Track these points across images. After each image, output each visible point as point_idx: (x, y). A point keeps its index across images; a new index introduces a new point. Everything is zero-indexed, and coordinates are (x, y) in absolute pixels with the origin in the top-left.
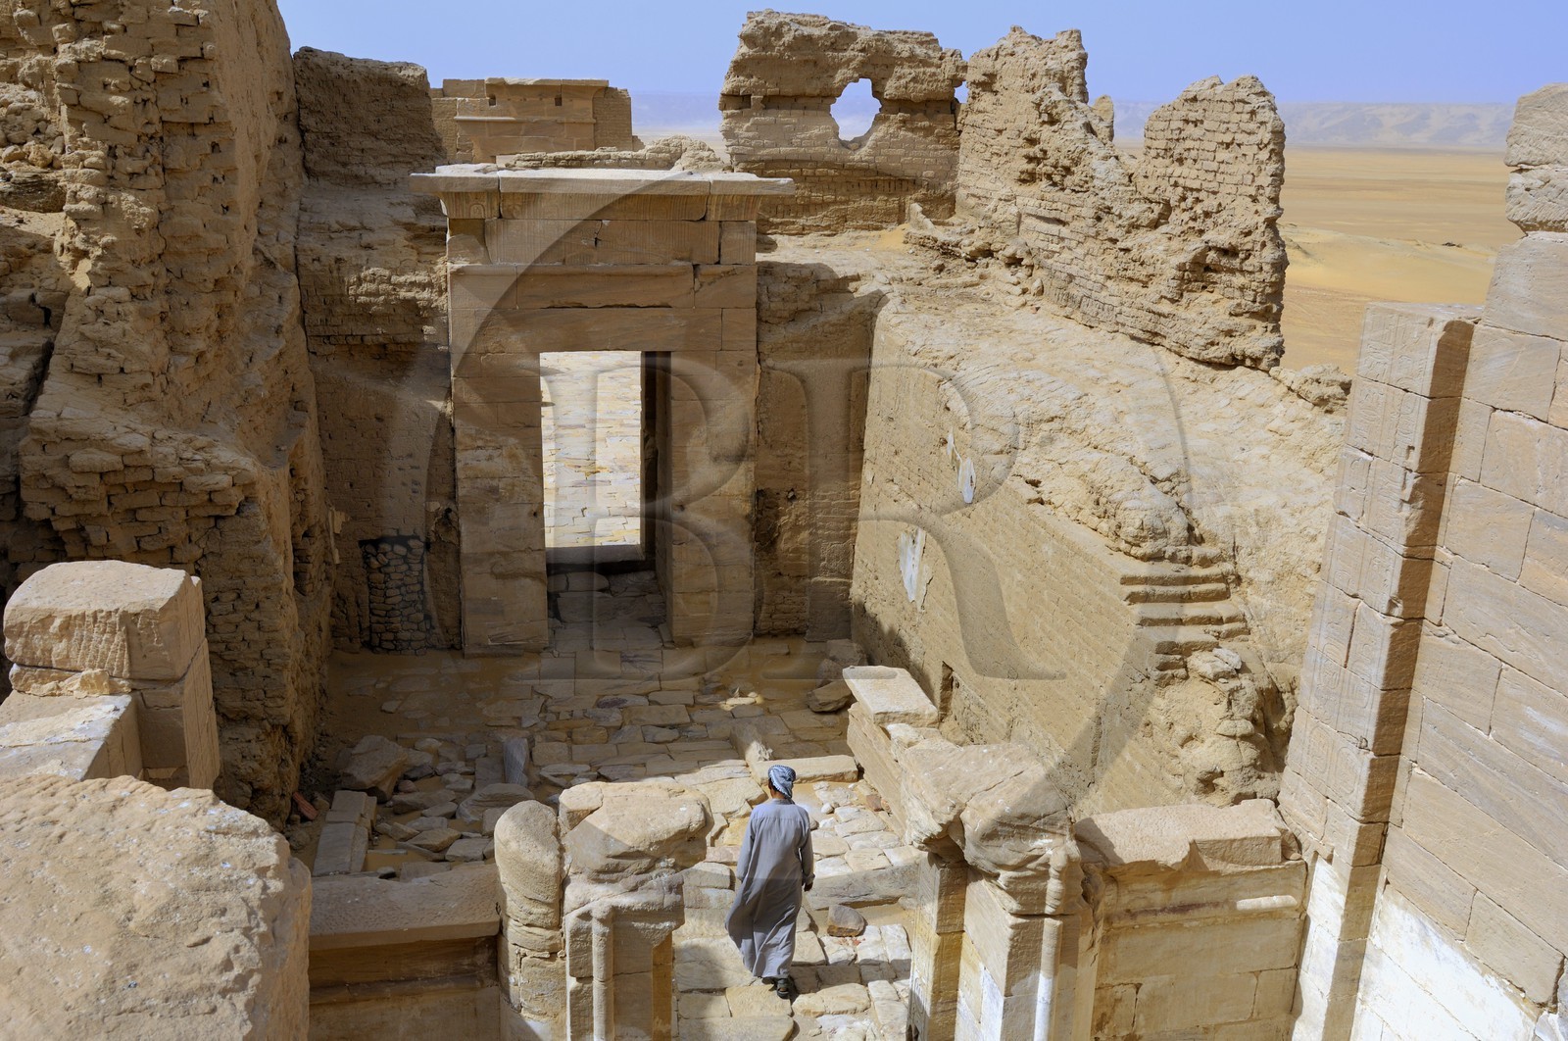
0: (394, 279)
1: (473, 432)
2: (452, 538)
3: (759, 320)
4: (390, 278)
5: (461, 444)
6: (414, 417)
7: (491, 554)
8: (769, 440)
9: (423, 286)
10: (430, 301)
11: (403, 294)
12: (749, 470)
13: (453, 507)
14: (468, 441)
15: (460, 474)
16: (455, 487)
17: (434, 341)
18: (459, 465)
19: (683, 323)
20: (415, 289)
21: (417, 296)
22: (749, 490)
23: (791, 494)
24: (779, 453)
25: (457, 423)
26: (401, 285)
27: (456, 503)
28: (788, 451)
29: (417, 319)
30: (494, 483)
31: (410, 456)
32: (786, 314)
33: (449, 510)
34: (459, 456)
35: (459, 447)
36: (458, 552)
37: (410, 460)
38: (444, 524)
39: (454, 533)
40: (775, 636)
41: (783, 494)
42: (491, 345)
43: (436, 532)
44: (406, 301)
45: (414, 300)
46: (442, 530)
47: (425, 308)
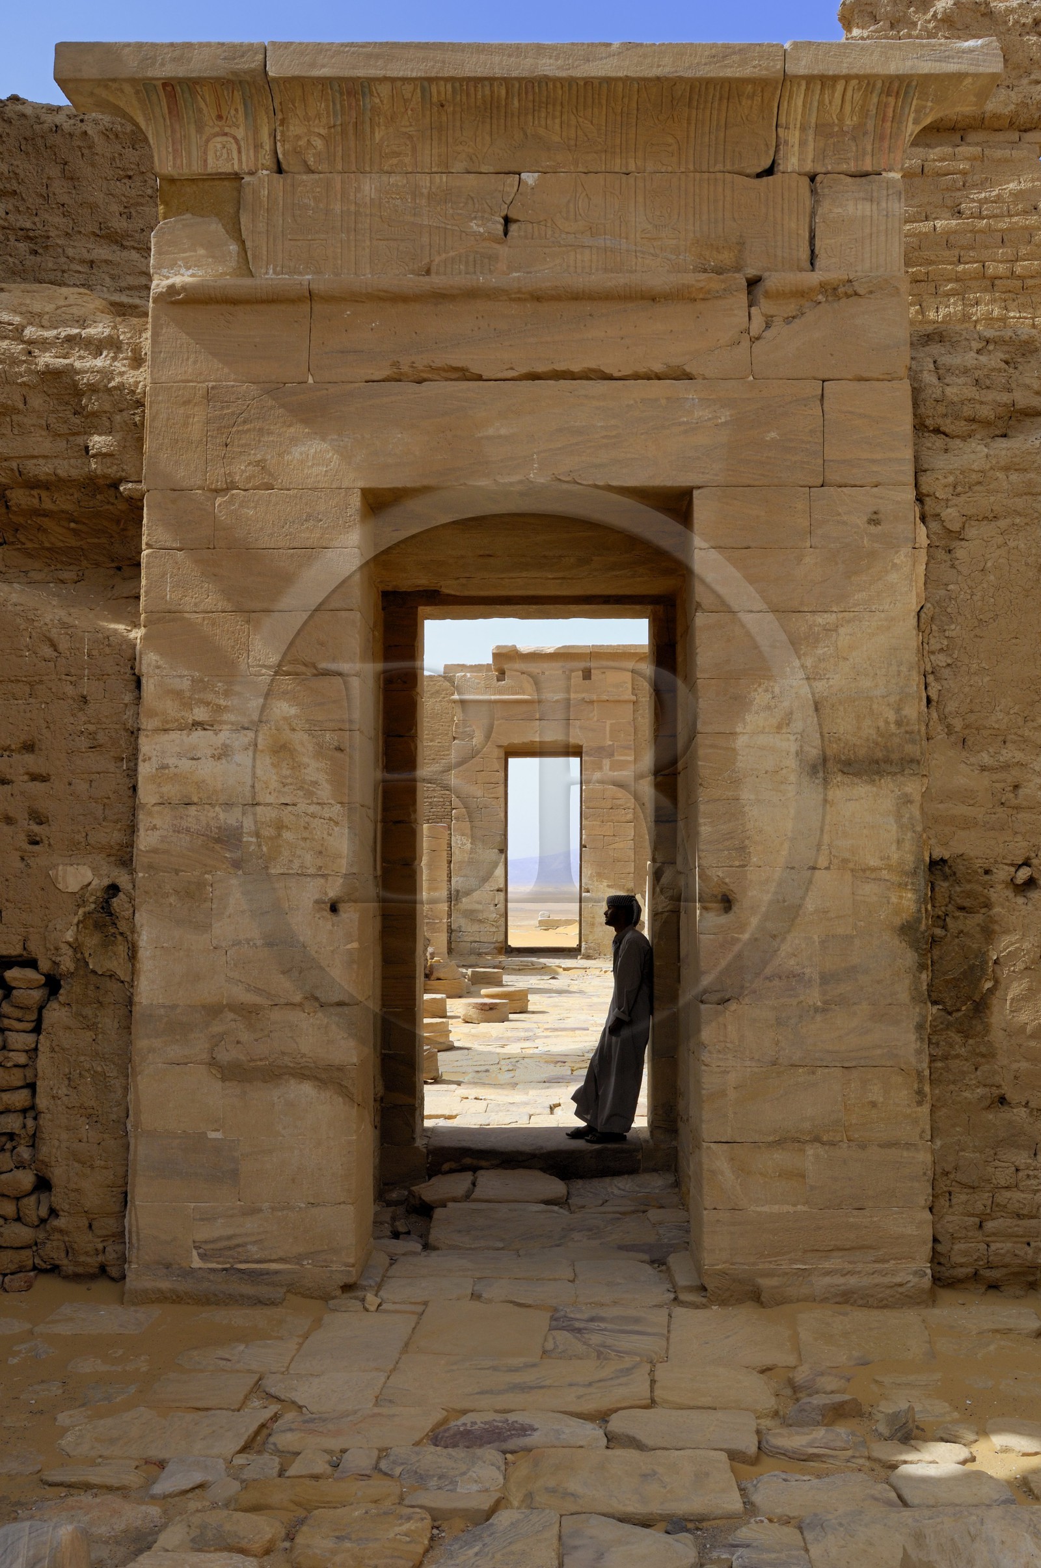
0: (30, 332)
1: (186, 684)
2: (117, 964)
3: (920, 427)
4: (20, 329)
5: (152, 714)
6: (47, 651)
7: (214, 1011)
8: (958, 724)
9: (96, 347)
10: (107, 374)
11: (46, 359)
12: (907, 800)
13: (123, 880)
14: (171, 707)
15: (147, 794)
16: (132, 829)
17: (112, 471)
18: (144, 769)
19: (725, 416)
20: (76, 353)
21: (78, 365)
22: (905, 855)
23: (1023, 874)
24: (985, 759)
25: (150, 661)
26: (45, 344)
27: (132, 872)
28: (1009, 754)
29: (77, 420)
30: (231, 818)
31: (29, 747)
32: (985, 412)
33: (113, 889)
34: (146, 745)
35: (147, 724)
36: (130, 1002)
37: (29, 758)
38: (99, 926)
39: (122, 949)
40: (994, 1286)
41: (1002, 873)
42: (241, 470)
43: (76, 947)
44: (53, 375)
45: (70, 371)
46: (92, 941)
47: (93, 389)
